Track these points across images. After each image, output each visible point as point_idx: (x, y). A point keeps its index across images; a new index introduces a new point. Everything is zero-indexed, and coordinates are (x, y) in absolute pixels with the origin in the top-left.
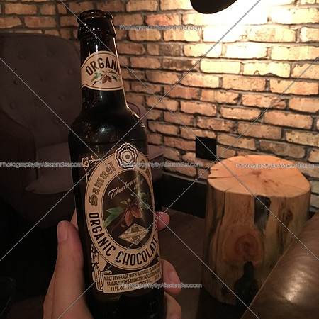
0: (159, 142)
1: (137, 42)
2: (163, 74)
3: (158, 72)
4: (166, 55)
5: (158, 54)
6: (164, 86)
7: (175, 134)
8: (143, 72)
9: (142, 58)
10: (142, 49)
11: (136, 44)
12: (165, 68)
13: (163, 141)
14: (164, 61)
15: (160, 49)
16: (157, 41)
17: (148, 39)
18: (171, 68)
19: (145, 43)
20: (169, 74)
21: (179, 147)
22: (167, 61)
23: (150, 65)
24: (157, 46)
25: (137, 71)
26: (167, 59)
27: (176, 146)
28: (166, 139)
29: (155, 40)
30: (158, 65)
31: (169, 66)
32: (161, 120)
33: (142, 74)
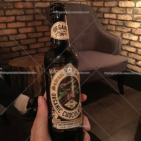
0: (126, 55)
1: (122, 7)
2: (133, 23)
3: (130, 22)
4: (136, 14)
5: (132, 13)
6: (133, 29)
7: (135, 52)
8: (123, 22)
9: (124, 15)
10: (124, 11)
11: (121, 9)
12: (134, 20)
13: (128, 55)
14: (134, 17)
15: (133, 11)
16: (132, 7)
17: (128, 6)
18: (137, 20)
19: (126, 8)
20: (136, 23)
21: (136, 58)
22: (136, 17)
23: (127, 18)
24: (132, 10)
25: (120, 21)
26: (136, 16)
27: (134, 58)
28: (129, 53)
29: (131, 7)
30: (131, 19)
31: (136, 19)
32: (129, 45)
33: (122, 23)
